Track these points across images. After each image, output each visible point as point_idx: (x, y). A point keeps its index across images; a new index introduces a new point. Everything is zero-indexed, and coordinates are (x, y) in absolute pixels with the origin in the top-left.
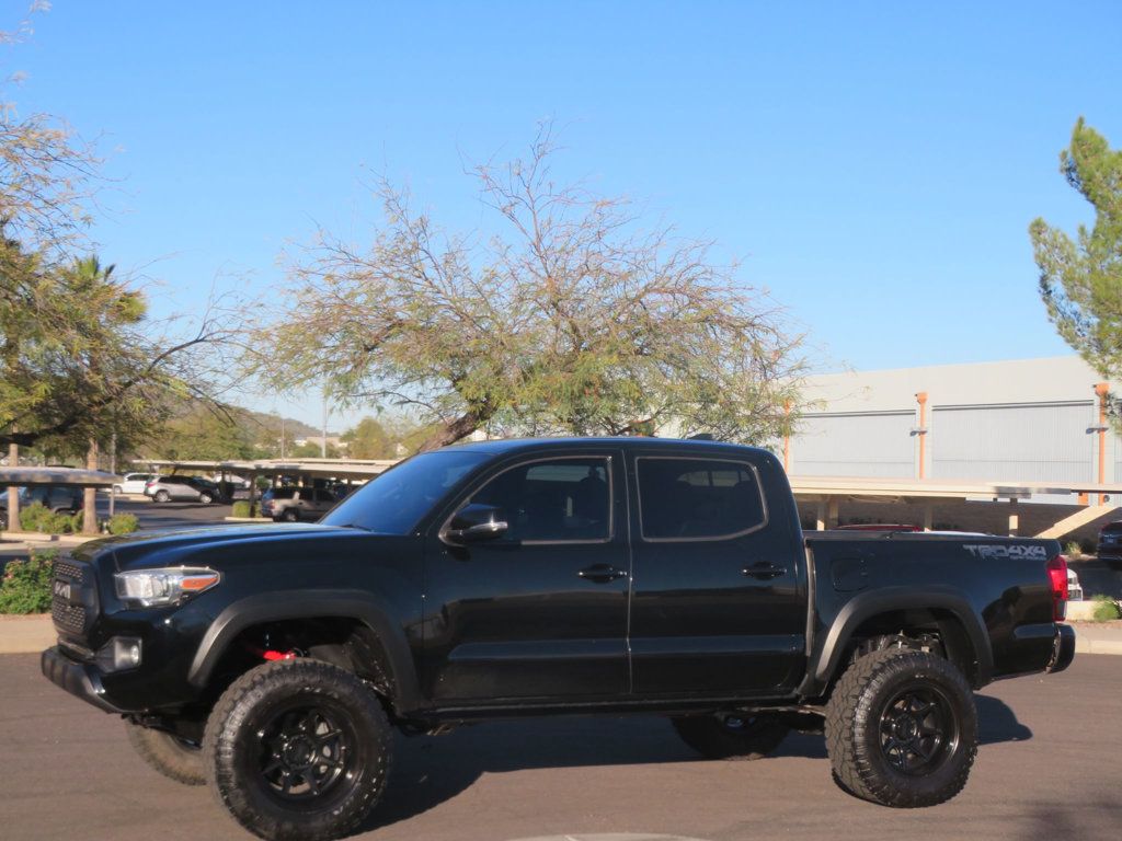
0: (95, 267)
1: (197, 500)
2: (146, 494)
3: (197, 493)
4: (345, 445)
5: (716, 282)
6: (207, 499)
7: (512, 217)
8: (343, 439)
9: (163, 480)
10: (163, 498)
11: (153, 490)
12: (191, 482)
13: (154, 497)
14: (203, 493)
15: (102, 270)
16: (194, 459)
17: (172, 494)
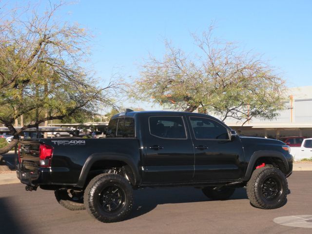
2: (53, 134)
4: (107, 117)
5: (263, 65)
7: (202, 48)
8: (106, 116)
10: (58, 135)
14: (70, 134)
17: (61, 134)
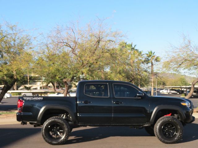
0: (151, 52)
1: (177, 93)
2: (167, 93)
3: (176, 92)
6: (178, 93)
9: (170, 90)
10: (170, 93)
11: (168, 92)
12: (175, 90)
13: (169, 93)
14: (178, 92)
15: (153, 53)
16: (176, 86)
17: (172, 92)
